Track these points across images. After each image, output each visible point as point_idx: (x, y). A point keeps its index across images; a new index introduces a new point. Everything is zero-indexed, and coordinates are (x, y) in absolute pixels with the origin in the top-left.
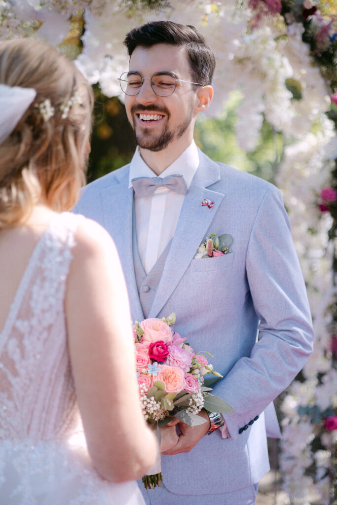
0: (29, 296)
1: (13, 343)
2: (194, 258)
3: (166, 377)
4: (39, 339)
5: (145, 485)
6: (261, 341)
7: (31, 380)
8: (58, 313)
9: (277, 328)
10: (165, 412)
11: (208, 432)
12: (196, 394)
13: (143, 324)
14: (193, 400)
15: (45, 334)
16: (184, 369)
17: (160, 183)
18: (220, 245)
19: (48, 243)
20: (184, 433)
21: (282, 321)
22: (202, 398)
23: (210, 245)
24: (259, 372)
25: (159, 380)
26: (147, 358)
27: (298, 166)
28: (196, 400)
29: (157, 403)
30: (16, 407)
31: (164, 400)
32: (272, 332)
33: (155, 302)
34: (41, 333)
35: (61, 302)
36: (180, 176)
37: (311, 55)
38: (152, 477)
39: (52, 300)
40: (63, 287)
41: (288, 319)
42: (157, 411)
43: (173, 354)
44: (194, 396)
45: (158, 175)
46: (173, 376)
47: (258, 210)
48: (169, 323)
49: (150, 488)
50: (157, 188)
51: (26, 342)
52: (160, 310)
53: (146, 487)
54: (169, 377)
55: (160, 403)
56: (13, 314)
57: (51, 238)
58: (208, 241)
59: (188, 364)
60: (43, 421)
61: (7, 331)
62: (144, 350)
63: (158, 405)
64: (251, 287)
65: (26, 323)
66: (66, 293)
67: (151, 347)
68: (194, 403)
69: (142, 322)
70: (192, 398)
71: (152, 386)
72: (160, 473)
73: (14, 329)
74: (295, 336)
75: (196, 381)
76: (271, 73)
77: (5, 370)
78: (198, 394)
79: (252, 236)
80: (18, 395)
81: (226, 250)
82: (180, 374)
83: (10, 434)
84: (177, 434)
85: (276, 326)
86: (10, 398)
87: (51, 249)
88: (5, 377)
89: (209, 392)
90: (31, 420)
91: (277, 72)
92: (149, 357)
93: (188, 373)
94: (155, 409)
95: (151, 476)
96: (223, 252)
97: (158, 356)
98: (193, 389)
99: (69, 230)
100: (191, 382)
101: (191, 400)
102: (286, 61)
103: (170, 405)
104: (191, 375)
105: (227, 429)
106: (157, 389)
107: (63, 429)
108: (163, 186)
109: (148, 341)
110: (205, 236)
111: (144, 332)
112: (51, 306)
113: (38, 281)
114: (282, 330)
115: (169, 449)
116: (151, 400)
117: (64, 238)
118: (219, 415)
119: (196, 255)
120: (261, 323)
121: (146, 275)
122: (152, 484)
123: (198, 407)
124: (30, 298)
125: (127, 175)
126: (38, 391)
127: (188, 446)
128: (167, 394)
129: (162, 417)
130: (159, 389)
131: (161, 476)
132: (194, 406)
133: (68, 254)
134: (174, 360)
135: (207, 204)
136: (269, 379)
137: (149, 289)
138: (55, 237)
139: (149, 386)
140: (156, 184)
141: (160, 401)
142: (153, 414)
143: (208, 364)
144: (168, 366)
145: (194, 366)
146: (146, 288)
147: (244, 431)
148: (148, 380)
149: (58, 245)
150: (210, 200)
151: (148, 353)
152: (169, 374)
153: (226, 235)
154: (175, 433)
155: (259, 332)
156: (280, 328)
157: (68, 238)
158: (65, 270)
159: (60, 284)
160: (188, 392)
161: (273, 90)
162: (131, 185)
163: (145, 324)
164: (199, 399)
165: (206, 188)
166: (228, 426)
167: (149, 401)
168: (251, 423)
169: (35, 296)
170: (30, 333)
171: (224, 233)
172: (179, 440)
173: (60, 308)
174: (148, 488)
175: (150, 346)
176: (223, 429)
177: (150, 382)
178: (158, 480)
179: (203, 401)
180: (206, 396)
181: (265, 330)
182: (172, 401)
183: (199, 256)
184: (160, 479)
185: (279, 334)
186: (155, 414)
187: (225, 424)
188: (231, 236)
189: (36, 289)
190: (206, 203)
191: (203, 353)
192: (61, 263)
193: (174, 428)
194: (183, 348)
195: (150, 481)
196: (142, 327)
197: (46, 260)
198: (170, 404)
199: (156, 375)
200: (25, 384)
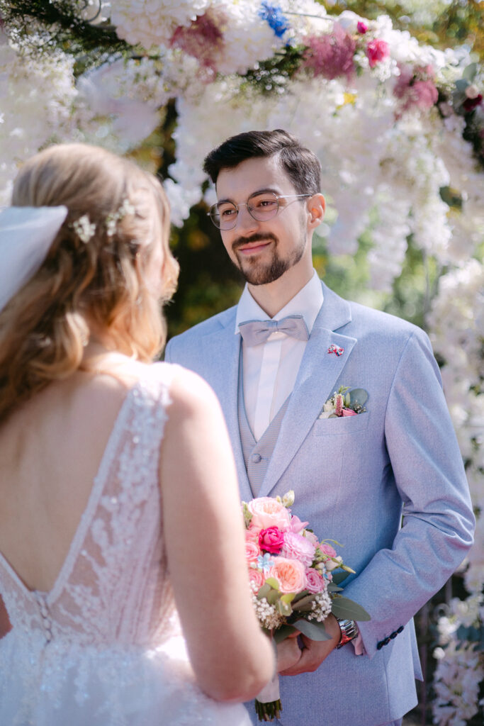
0: (116, 466)
1: (99, 524)
2: (318, 418)
3: (281, 572)
4: (129, 519)
5: (259, 716)
6: (404, 528)
7: (121, 570)
8: (152, 487)
9: (426, 511)
10: (281, 618)
11: (337, 645)
12: (320, 595)
13: (252, 505)
14: (317, 603)
15: (137, 514)
16: (305, 563)
17: (275, 327)
18: (351, 402)
19: (138, 402)
20: (308, 647)
21: (433, 502)
22: (329, 600)
23: (339, 402)
24: (404, 569)
25: (272, 576)
26: (256, 548)
27: (456, 302)
28: (320, 602)
29: (270, 606)
30: (102, 604)
31: (279, 602)
32: (420, 516)
33: (268, 475)
34: (132, 512)
35: (155, 474)
36: (299, 317)
37: (474, 156)
38: (268, 706)
39: (145, 472)
40: (156, 456)
41: (439, 500)
42: (271, 617)
43: (289, 542)
44: (317, 598)
45: (271, 317)
46: (290, 572)
47: (400, 359)
48: (285, 504)
49: (266, 720)
50: (270, 333)
51: (114, 524)
52: (274, 484)
53: (260, 719)
54: (285, 573)
55: (274, 607)
56: (98, 489)
57: (140, 396)
58: (336, 396)
59: (310, 556)
60: (135, 620)
61: (91, 510)
62: (253, 539)
63: (271, 609)
64: (391, 457)
65: (114, 501)
66: (160, 461)
67: (263, 534)
68: (319, 607)
69: (250, 503)
70: (315, 600)
71: (264, 584)
72: (279, 701)
73: (100, 508)
74: (449, 522)
75: (321, 577)
76: (421, 180)
77: (89, 558)
78: (323, 595)
79: (392, 392)
80: (105, 589)
81: (359, 409)
82: (300, 569)
83: (94, 639)
84: (299, 647)
85: (425, 508)
86: (96, 593)
87: (141, 409)
88: (89, 567)
89: (339, 592)
90: (121, 619)
91: (428, 178)
92: (259, 547)
93: (310, 567)
94: (268, 614)
95: (267, 704)
96: (356, 412)
97: (270, 546)
98: (317, 588)
99: (162, 385)
100: (314, 579)
101: (314, 602)
102: (440, 163)
103: (287, 609)
104: (313, 570)
105: (362, 642)
106: (270, 588)
107: (159, 630)
108: (278, 330)
109: (257, 527)
110: (333, 390)
111: (252, 516)
112: (143, 479)
113: (127, 449)
114: (433, 514)
115: (289, 667)
116: (262, 602)
117: (156, 394)
118: (352, 623)
119: (320, 414)
120: (405, 506)
121: (256, 442)
122: (269, 715)
123: (324, 612)
124: (118, 469)
125: (234, 318)
126: (130, 583)
127: (313, 663)
128: (283, 594)
129: (277, 624)
130: (272, 588)
131: (280, 704)
132: (318, 611)
133: (161, 415)
134: (291, 550)
135: (335, 351)
136: (417, 577)
137: (260, 458)
138: (145, 394)
139: (259, 585)
140: (270, 328)
141: (274, 604)
142: (265, 620)
143: (337, 556)
144: (284, 559)
145: (318, 559)
146: (256, 458)
147: (384, 646)
148: (259, 577)
149: (150, 404)
150: (339, 346)
151: (257, 542)
152: (286, 569)
153: (359, 390)
154: (296, 646)
155: (403, 517)
156: (430, 511)
157: (161, 394)
158: (159, 434)
159: (153, 452)
160: (310, 592)
161: (424, 200)
162: (237, 330)
163: (254, 505)
164: (325, 602)
165: (334, 331)
166: (364, 638)
167: (259, 603)
168: (393, 635)
169: (124, 467)
170: (119, 512)
171: (356, 388)
172: (301, 657)
173: (154, 480)
174: (263, 720)
175: (261, 533)
176: (356, 643)
177: (261, 579)
178: (275, 709)
179: (330, 605)
180: (335, 598)
181: (411, 515)
182: (290, 604)
183: (325, 416)
184: (278, 708)
185: (429, 519)
186: (268, 620)
187: (359, 636)
188: (366, 391)
189: (124, 458)
190: (334, 349)
191: (329, 542)
192: (154, 426)
193: (296, 640)
194: (303, 535)
195: (265, 710)
196: (250, 510)
197: (135, 423)
198: (287, 607)
199: (268, 570)
200: (114, 576)
